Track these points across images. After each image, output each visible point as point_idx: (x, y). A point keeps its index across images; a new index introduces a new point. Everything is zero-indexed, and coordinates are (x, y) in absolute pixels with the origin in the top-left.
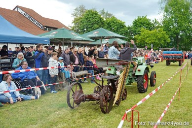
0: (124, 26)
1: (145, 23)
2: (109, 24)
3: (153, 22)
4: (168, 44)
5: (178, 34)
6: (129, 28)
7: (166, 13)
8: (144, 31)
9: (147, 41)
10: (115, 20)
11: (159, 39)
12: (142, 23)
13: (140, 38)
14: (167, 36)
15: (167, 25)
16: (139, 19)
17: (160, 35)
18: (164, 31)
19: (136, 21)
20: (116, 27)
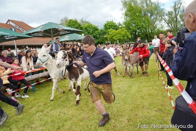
0: (97, 29)
1: (112, 26)
2: (86, 28)
3: (117, 25)
4: (130, 39)
5: (136, 31)
6: (101, 30)
7: (126, 17)
8: (112, 31)
9: (114, 38)
10: (90, 25)
11: (123, 36)
12: (110, 26)
13: (109, 36)
14: (128, 34)
15: (128, 26)
16: (108, 23)
17: (123, 33)
18: (126, 30)
19: (106, 24)
20: (92, 30)
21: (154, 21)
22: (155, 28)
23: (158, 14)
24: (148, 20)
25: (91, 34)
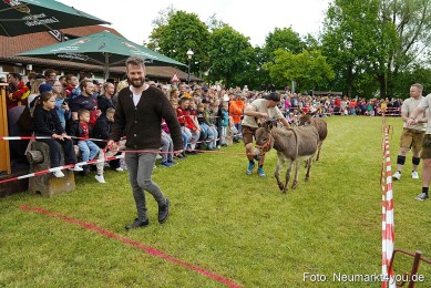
0: (247, 46)
1: (286, 40)
2: (217, 39)
3: (304, 40)
4: (331, 83)
5: (350, 64)
6: (258, 50)
7: (329, 20)
8: (284, 54)
9: (286, 75)
10: (230, 32)
11: (313, 73)
12: (283, 40)
13: (273, 68)
14: (328, 67)
15: (332, 41)
16: (278, 31)
17: (313, 62)
18: (323, 54)
19: (271, 35)
20: (230, 46)
21: (410, 40)
22: (408, 60)
23: (424, 21)
24: (392, 35)
25: (227, 56)
